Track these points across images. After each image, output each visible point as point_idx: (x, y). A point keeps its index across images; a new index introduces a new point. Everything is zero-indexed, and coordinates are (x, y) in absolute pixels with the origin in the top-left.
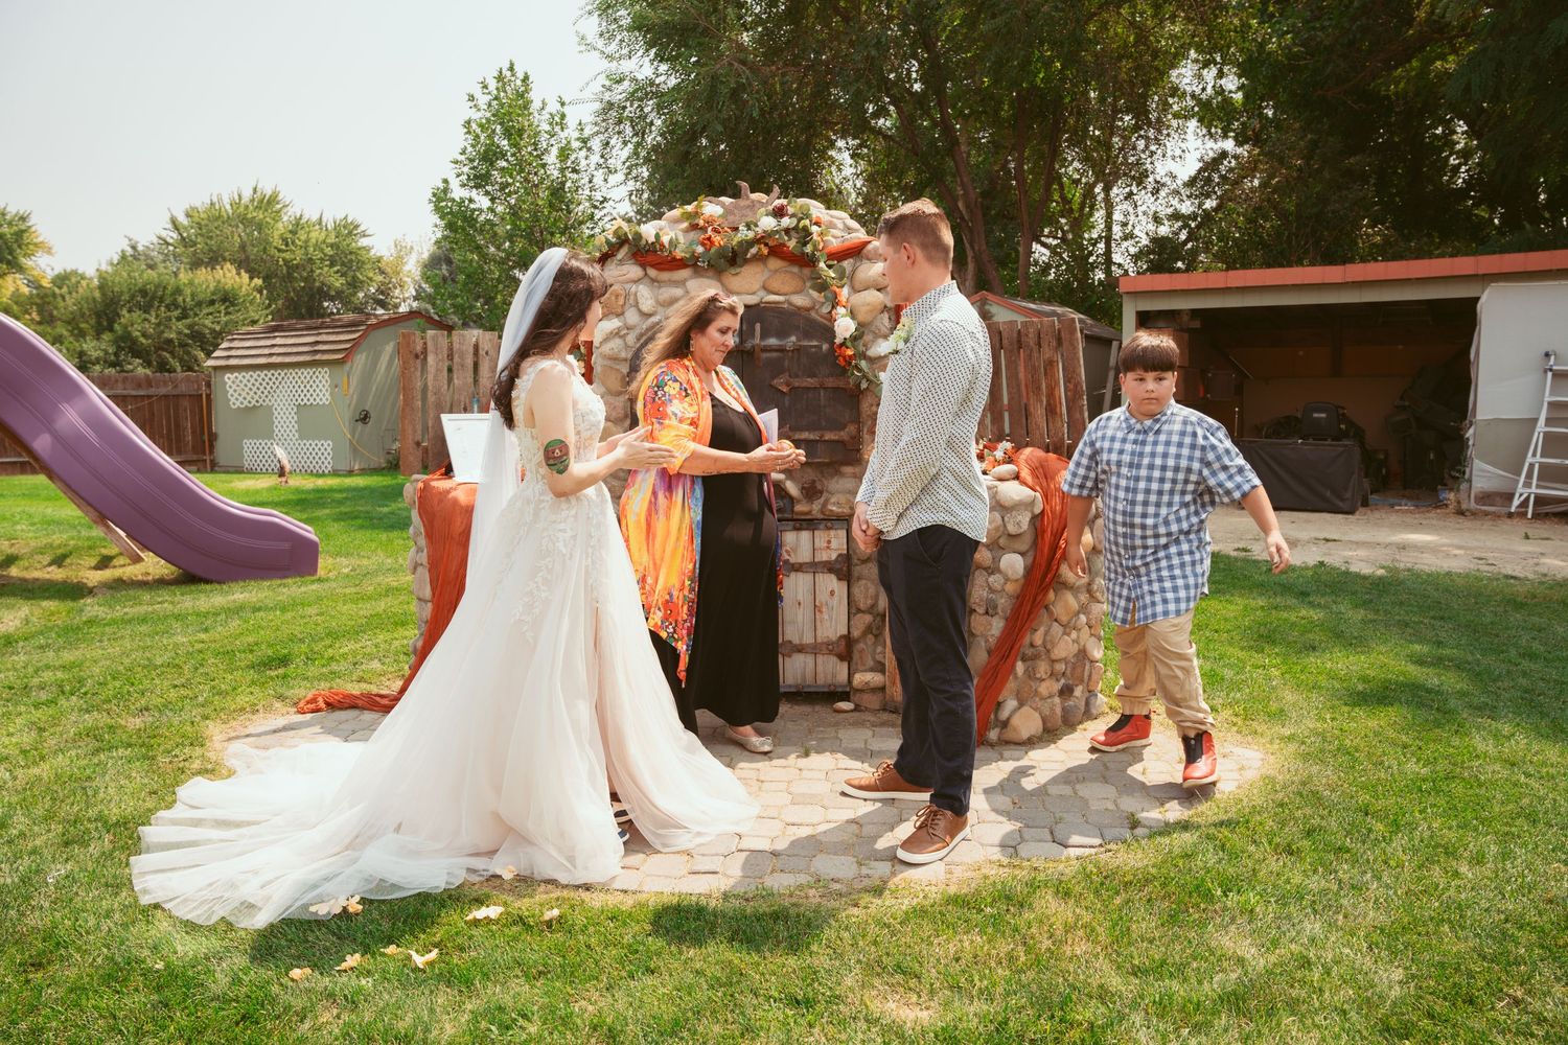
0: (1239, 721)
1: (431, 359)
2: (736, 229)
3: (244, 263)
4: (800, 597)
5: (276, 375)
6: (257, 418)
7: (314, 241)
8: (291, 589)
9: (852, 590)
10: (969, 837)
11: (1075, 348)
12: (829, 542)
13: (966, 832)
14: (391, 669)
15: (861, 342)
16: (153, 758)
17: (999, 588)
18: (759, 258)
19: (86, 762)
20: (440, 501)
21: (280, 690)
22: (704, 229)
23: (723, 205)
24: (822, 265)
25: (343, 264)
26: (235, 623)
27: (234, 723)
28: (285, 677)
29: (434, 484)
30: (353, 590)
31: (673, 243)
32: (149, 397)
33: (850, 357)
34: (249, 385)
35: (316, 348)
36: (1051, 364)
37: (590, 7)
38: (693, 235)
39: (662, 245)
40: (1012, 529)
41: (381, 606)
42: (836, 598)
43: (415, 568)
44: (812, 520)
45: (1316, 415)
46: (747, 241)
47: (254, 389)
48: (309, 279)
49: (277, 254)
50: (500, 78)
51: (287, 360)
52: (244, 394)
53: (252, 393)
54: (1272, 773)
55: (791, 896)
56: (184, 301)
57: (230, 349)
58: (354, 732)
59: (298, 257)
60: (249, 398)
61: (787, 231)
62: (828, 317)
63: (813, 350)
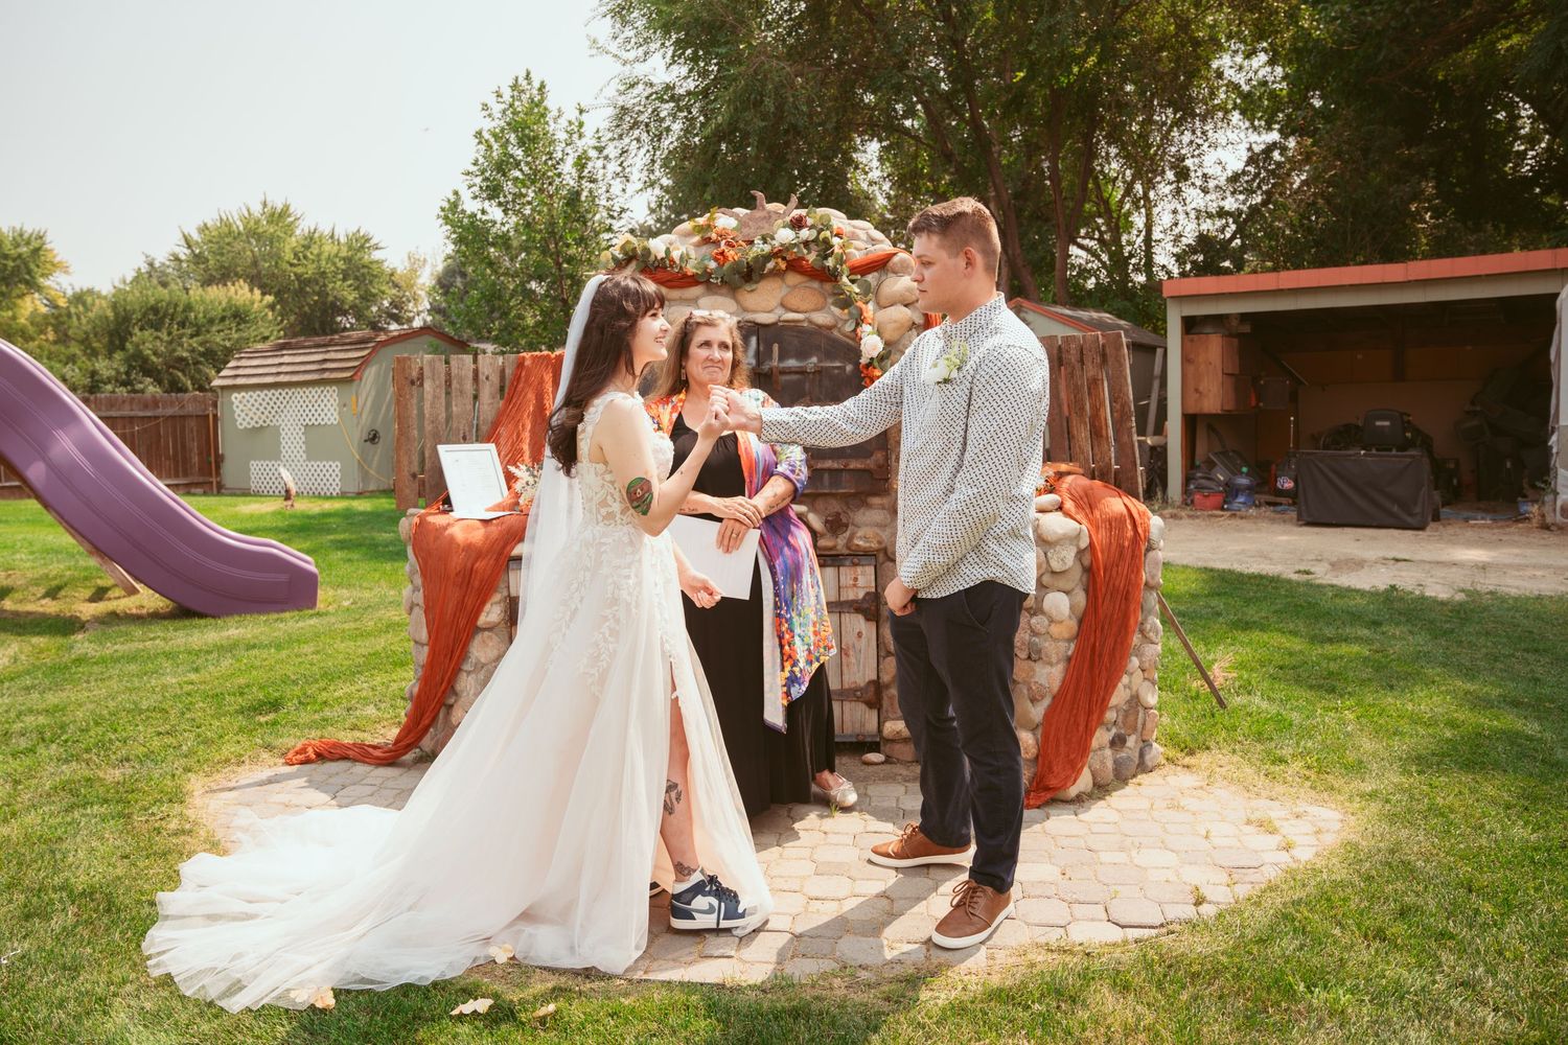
0: (1312, 774)
1: (427, 385)
2: (751, 243)
3: (256, 280)
5: (284, 394)
6: (264, 438)
7: (326, 254)
8: (289, 623)
9: (881, 631)
10: (1013, 915)
11: (1121, 365)
12: (856, 579)
13: (1010, 909)
14: (386, 716)
15: (885, 360)
16: (129, 816)
17: (1043, 631)
18: (777, 273)
19: (59, 820)
20: (436, 538)
21: (268, 739)
22: (717, 243)
23: (737, 217)
24: (845, 279)
25: (356, 278)
26: (226, 663)
27: (217, 776)
28: (275, 723)
29: (431, 519)
30: (353, 625)
31: (684, 258)
32: (156, 418)
34: (257, 405)
35: (325, 366)
36: (1094, 383)
37: (604, 9)
38: (705, 249)
39: (672, 261)
40: (1056, 566)
41: (380, 643)
42: (864, 640)
43: (411, 609)
44: (838, 555)
45: (1378, 423)
46: (762, 256)
47: (262, 409)
48: (323, 294)
49: (289, 268)
50: (515, 86)
51: (295, 378)
52: (251, 414)
53: (259, 413)
54: (1354, 838)
55: (813, 987)
56: (196, 318)
57: (238, 367)
58: (344, 787)
59: (309, 270)
60: (256, 418)
61: (806, 244)
62: (853, 335)
63: (836, 371)
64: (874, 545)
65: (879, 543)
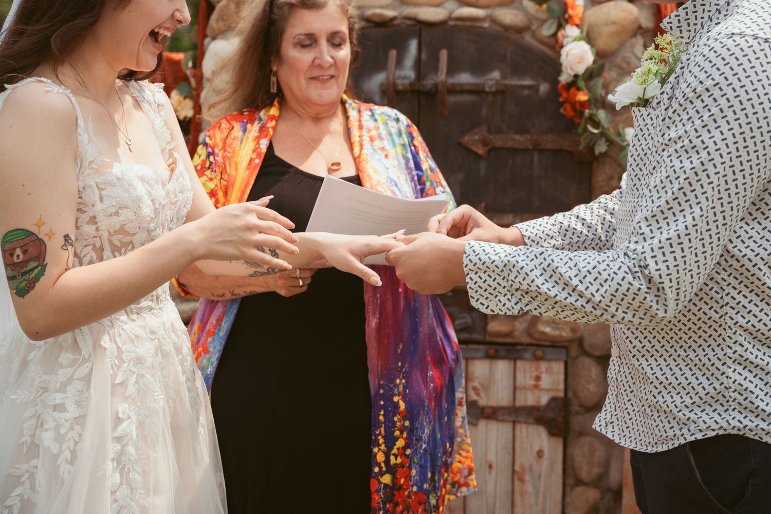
4: (492, 458)
9: (569, 451)
12: (538, 378)
15: (600, 82)
33: (583, 104)
42: (545, 462)
44: (515, 344)
62: (552, 41)
63: (526, 92)
64: (566, 334)
65: (573, 330)
